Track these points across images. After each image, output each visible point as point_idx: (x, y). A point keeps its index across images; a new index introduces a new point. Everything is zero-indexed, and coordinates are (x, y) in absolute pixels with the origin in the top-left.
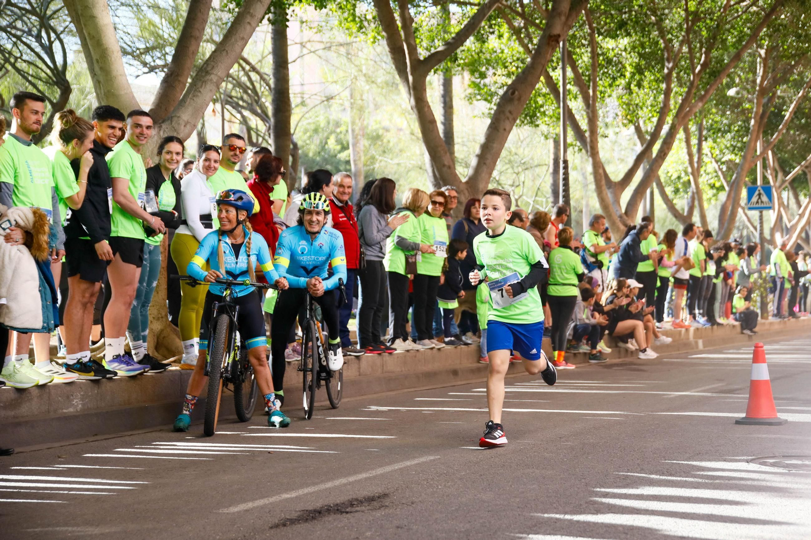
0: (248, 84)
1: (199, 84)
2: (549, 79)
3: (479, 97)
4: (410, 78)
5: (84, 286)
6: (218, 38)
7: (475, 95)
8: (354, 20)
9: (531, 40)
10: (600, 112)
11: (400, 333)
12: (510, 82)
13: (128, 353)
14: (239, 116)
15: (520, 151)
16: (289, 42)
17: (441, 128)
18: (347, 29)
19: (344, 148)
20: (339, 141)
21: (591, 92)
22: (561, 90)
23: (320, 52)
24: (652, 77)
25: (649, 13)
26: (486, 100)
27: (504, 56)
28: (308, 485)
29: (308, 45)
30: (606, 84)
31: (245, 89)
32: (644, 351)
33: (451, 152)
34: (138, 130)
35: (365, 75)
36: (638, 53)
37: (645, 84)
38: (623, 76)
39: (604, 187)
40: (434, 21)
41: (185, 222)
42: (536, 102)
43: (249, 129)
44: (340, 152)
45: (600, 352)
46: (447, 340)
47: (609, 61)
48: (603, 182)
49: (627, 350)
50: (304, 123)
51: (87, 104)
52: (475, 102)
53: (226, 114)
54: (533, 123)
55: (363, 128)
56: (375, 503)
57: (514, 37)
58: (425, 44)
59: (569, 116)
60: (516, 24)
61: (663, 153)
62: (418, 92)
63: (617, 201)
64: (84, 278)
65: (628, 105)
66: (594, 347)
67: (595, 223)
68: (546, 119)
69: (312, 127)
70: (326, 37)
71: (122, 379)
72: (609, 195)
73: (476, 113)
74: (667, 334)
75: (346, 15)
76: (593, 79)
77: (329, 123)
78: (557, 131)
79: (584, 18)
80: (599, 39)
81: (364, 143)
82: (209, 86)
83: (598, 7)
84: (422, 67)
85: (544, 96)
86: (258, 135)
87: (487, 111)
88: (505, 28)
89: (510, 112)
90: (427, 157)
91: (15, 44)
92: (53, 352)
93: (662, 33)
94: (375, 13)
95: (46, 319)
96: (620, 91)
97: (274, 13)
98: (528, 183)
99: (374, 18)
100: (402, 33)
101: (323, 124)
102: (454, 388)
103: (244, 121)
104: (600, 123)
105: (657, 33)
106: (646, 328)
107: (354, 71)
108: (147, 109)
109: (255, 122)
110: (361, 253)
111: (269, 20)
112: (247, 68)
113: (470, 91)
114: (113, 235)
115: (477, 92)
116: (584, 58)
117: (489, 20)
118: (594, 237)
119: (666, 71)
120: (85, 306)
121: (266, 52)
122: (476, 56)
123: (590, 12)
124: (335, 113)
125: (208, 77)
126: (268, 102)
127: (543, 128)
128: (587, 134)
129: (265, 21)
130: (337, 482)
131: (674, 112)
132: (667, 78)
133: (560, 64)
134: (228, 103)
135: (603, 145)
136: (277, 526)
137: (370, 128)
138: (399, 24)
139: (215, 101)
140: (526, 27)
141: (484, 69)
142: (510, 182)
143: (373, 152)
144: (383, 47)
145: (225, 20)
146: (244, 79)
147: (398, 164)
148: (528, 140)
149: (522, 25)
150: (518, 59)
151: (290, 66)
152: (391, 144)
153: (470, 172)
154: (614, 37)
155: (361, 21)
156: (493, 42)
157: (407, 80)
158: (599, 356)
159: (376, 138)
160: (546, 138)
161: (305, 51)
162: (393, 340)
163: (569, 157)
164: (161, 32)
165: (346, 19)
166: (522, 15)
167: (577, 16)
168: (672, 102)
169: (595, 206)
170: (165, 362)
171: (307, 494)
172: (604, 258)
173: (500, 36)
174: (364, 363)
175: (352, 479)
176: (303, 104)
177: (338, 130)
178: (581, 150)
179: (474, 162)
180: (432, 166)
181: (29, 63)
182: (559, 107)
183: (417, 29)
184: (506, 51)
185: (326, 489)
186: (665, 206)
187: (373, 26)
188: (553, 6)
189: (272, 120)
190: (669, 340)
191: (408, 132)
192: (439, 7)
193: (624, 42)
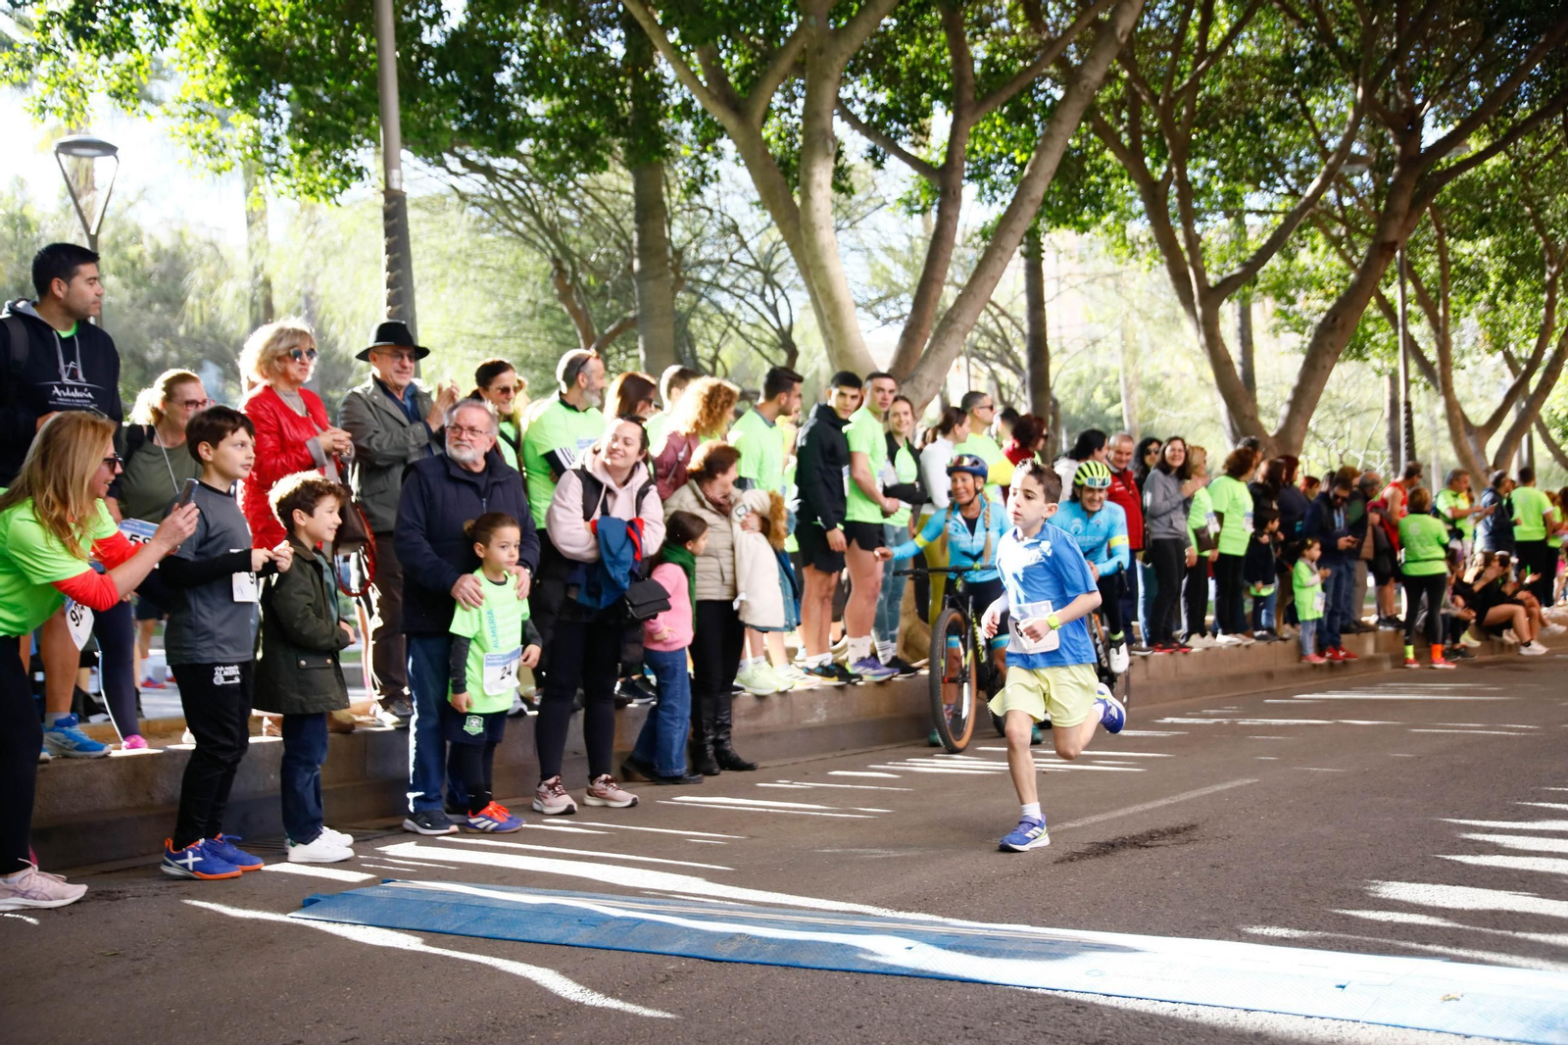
0: (997, 331)
1: (943, 335)
2: (1381, 299)
3: (1287, 328)
4: (1199, 310)
5: (820, 577)
6: (962, 280)
7: (1282, 326)
8: (1124, 244)
9: (1355, 252)
10: (1454, 338)
11: (1198, 627)
12: (1328, 306)
13: (874, 655)
14: (986, 370)
15: (1344, 393)
16: (1045, 277)
17: (1238, 370)
18: (1117, 256)
19: (1115, 401)
20: (1107, 393)
21: (1441, 312)
22: (1399, 312)
23: (1083, 287)
24: (1528, 287)
25: (1521, 203)
26: (1297, 331)
27: (1319, 274)
28: (1095, 813)
29: (1068, 279)
30: (1462, 300)
31: (993, 337)
32: (1528, 644)
33: (1254, 400)
34: (880, 396)
35: (1139, 311)
36: (1508, 258)
37: (1518, 295)
38: (1485, 287)
39: (1463, 434)
40: (1226, 238)
41: (930, 501)
42: (1364, 330)
43: (999, 386)
44: (1109, 406)
45: (1465, 647)
46: (1258, 634)
47: (1465, 271)
48: (1461, 427)
49: (1503, 645)
50: (1064, 375)
51: (814, 367)
52: (1282, 335)
53: (972, 368)
54: (1359, 356)
55: (1138, 376)
56: (1181, 836)
57: (1333, 249)
58: (1214, 267)
59: (1412, 347)
60: (1334, 232)
61: (1546, 387)
62: (1209, 327)
63: (1481, 451)
64: (818, 568)
65: (1493, 325)
66: (1456, 640)
67: (1454, 482)
68: (1379, 350)
69: (1074, 378)
70: (1090, 268)
71: (867, 686)
72: (1470, 445)
73: (1283, 347)
74: (1559, 621)
75: (1114, 238)
76: (1442, 294)
77: (1095, 372)
78: (1394, 364)
79: (1429, 217)
80: (1450, 242)
81: (1140, 393)
82: (955, 337)
83: (1447, 202)
84: (1214, 296)
85: (1376, 320)
86: (1010, 392)
87: (1298, 345)
88: (1320, 239)
89: (1332, 345)
90: (1222, 407)
91: (738, 305)
92: (791, 653)
93: (1541, 228)
94: (1151, 233)
95: (788, 618)
96: (1481, 307)
97: (1028, 244)
98: (1356, 433)
99: (1150, 240)
100: (1187, 257)
101: (1086, 373)
102: (1270, 694)
103: (994, 376)
104: (1454, 351)
105: (1532, 228)
106: (1529, 614)
107: (1125, 307)
108: (884, 370)
109: (1006, 376)
110: (1145, 530)
111: (1022, 254)
112: (996, 312)
113: (1275, 321)
114: (848, 518)
115: (1283, 321)
116: (1431, 269)
117: (1300, 230)
118: (1451, 499)
119: (1547, 277)
120: (822, 600)
121: (1017, 292)
122: (1282, 278)
123: (1437, 210)
124: (1102, 359)
125: (954, 327)
126: (1022, 352)
127: (1375, 362)
128: (1437, 366)
129: (1017, 255)
130: (1131, 810)
131: (1562, 330)
132: (1550, 287)
133: (1397, 277)
134: (974, 355)
135: (1460, 381)
136: (1062, 861)
137: (1145, 376)
138: (1182, 245)
139: (960, 354)
140: (1348, 235)
141: (1292, 293)
142: (1331, 433)
143: (1151, 404)
144: (1163, 273)
145: (970, 258)
146: (992, 326)
147: (1185, 418)
148: (1355, 378)
149: (1343, 233)
150: (1339, 277)
151: (1046, 306)
152: (1173, 394)
153: (1281, 423)
154: (1472, 238)
155: (1133, 245)
156: (1304, 258)
157: (1194, 313)
158: (1465, 652)
159: (1153, 388)
160: (1379, 373)
161: (1063, 287)
162: (1188, 636)
163: (1413, 398)
164: (894, 279)
165: (1114, 244)
166: (1344, 221)
167: (1420, 215)
168: (1557, 317)
169: (1450, 457)
170: (915, 665)
171: (1096, 823)
172: (1466, 525)
173: (1314, 250)
174: (1152, 665)
175: (1148, 806)
176: (1063, 351)
177: (1106, 380)
178: (1427, 388)
179: (1284, 410)
180: (1230, 418)
181: (754, 326)
182: (1396, 334)
183: (1204, 250)
184: (1321, 268)
185: (1119, 818)
186: (1549, 455)
187: (1148, 249)
188: (1386, 206)
189: (1027, 373)
190: (1561, 629)
191: (1194, 377)
192: (1232, 220)
193: (1486, 243)
